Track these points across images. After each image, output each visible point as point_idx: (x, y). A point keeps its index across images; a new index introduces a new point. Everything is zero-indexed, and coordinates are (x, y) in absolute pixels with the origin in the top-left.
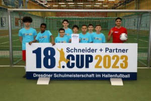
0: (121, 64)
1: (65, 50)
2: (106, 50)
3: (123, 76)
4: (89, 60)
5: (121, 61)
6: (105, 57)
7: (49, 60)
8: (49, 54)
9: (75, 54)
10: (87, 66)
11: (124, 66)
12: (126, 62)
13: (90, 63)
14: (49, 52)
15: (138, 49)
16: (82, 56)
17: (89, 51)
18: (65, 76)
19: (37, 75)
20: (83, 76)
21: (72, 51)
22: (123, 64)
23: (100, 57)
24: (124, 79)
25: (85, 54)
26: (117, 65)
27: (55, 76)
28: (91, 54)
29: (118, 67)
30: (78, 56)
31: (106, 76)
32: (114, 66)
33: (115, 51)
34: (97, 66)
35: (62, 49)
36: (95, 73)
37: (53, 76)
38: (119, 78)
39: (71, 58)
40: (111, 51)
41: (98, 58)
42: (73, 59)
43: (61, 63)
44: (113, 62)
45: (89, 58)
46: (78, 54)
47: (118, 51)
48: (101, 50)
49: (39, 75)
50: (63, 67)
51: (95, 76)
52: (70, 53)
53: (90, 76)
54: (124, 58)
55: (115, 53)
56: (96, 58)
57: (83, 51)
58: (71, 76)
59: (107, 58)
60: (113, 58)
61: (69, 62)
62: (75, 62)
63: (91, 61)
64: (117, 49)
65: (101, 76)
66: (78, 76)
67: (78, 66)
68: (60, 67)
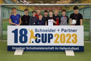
0: (72, 40)
1: (34, 31)
2: (62, 30)
3: (74, 48)
4: (51, 37)
5: (72, 38)
6: (61, 35)
7: (23, 37)
8: (23, 33)
9: (41, 33)
10: (49, 42)
11: (74, 41)
12: (76, 38)
13: (51, 40)
14: (23, 32)
15: (84, 29)
16: (46, 35)
17: (50, 31)
18: (34, 48)
19: (14, 48)
20: (46, 48)
21: (39, 31)
22: (74, 40)
23: (58, 35)
24: (75, 51)
25: (47, 33)
26: (70, 41)
27: (27, 48)
28: (51, 33)
29: (70, 42)
30: (43, 35)
31: (63, 49)
32: (68, 42)
33: (68, 31)
34: (56, 42)
35: (32, 30)
36: (54, 46)
37: (26, 48)
38: (72, 50)
39: (38, 36)
40: (65, 31)
41: (57, 36)
42: (39, 37)
43: (31, 39)
44: (67, 38)
45: (51, 36)
46: (43, 33)
47: (70, 31)
48: (59, 30)
49: (16, 48)
50: (33, 42)
51: (54, 48)
52: (37, 33)
53: (51, 49)
54: (74, 36)
55: (68, 32)
56: (55, 36)
57: (46, 31)
58: (38, 48)
59: (63, 36)
60: (67, 36)
61: (37, 39)
62: (41, 38)
63: (52, 38)
64: (69, 30)
65: (59, 48)
66: (43, 48)
67: (43, 42)
68: (31, 42)
